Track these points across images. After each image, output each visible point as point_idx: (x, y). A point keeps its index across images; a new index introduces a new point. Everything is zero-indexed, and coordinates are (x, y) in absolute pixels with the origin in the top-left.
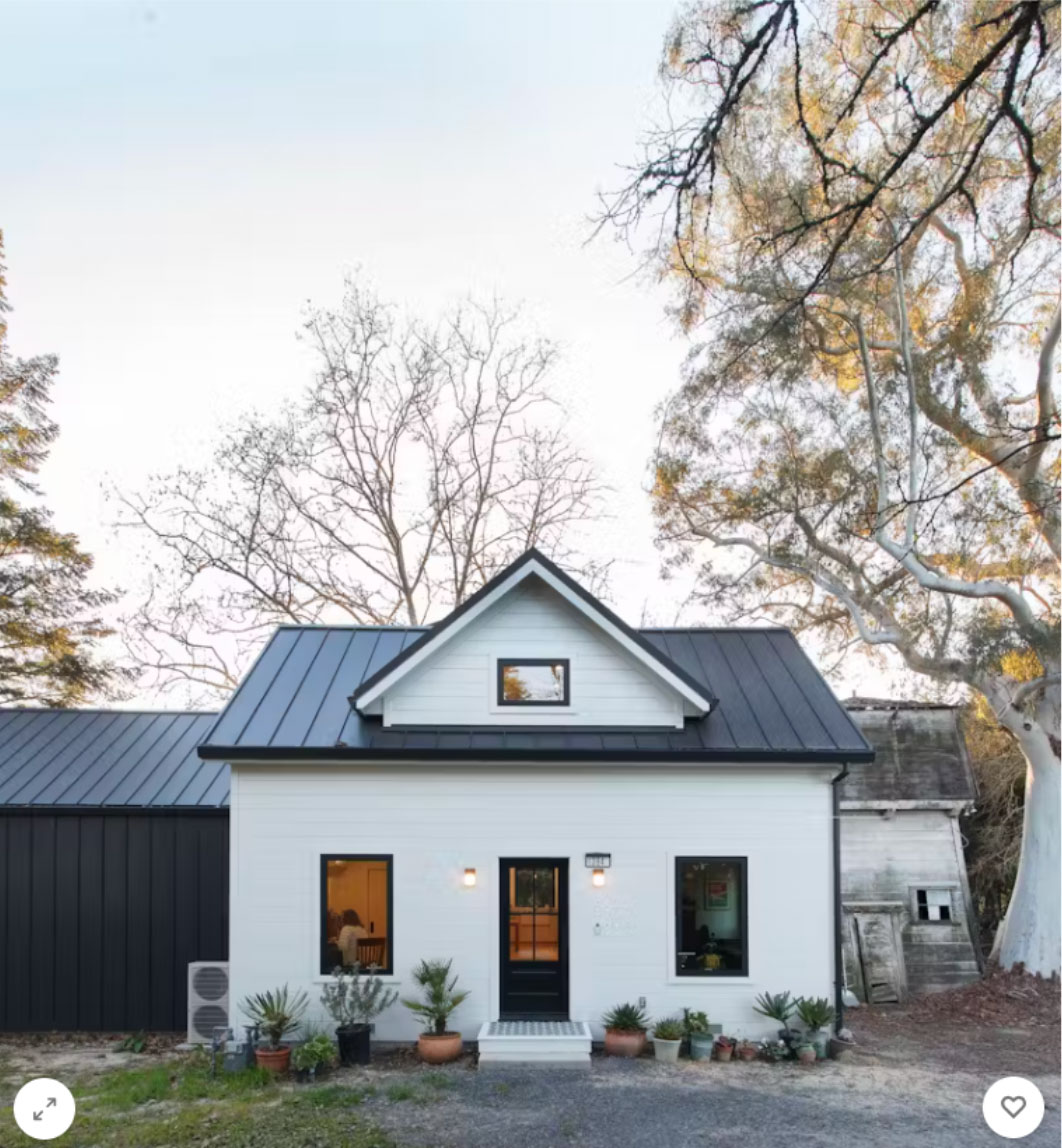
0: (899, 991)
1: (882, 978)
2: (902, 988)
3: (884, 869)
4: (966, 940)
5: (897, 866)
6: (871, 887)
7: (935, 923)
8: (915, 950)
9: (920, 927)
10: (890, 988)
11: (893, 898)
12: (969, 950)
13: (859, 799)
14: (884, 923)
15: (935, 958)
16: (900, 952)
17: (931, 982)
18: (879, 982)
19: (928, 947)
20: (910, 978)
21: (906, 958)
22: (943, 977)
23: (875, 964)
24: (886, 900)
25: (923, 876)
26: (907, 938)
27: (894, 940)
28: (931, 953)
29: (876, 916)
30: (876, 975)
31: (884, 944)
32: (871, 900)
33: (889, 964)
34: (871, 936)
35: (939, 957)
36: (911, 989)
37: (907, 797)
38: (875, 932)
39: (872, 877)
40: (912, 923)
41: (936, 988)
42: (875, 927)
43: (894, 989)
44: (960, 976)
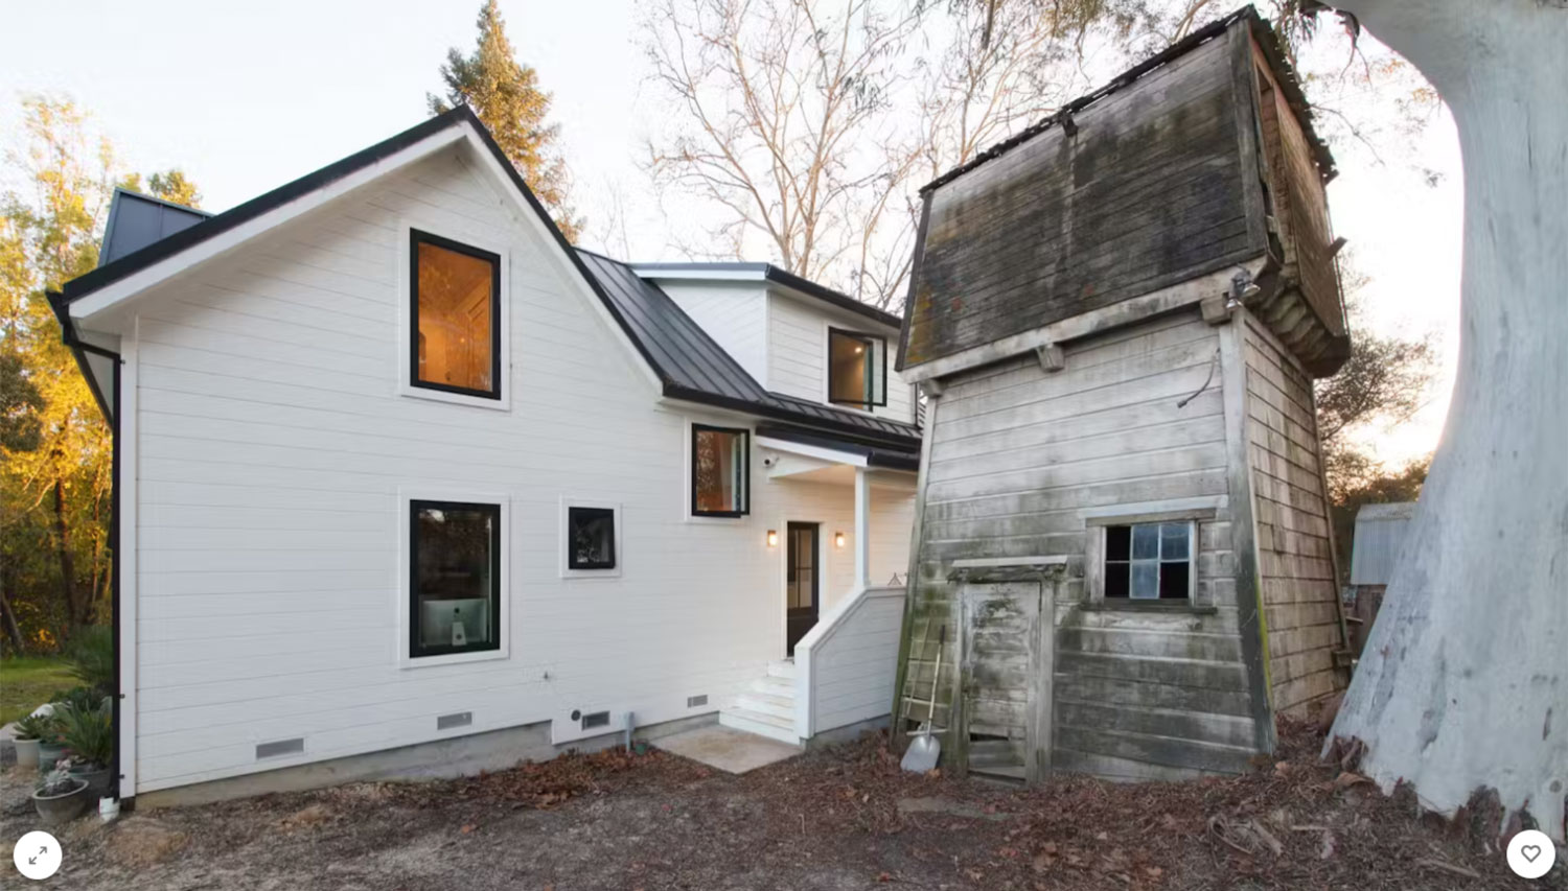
0: (1029, 758)
1: (993, 725)
2: (1039, 754)
3: (1037, 484)
4: (1234, 659)
5: (1066, 473)
6: (1008, 526)
7: (1143, 607)
8: (1083, 670)
9: (1106, 616)
10: (1011, 749)
11: (1051, 546)
12: (1235, 685)
13: (979, 343)
14: (1021, 605)
15: (1134, 694)
16: (1045, 673)
17: (1111, 753)
18: (987, 731)
19: (1122, 666)
20: (1060, 734)
21: (1058, 687)
22: (1144, 746)
23: (984, 692)
24: (1035, 553)
25: (1127, 489)
26: (1069, 637)
27: (1035, 644)
28: (1125, 681)
29: (1003, 588)
30: (983, 715)
31: (1013, 650)
32: (1004, 555)
33: (1015, 694)
34: (988, 631)
35: (1145, 693)
36: (1058, 758)
37: (1078, 308)
38: (998, 622)
39: (1012, 503)
40: (1086, 606)
41: (1124, 770)
42: (1001, 613)
43: (1020, 753)
44: (1200, 750)
